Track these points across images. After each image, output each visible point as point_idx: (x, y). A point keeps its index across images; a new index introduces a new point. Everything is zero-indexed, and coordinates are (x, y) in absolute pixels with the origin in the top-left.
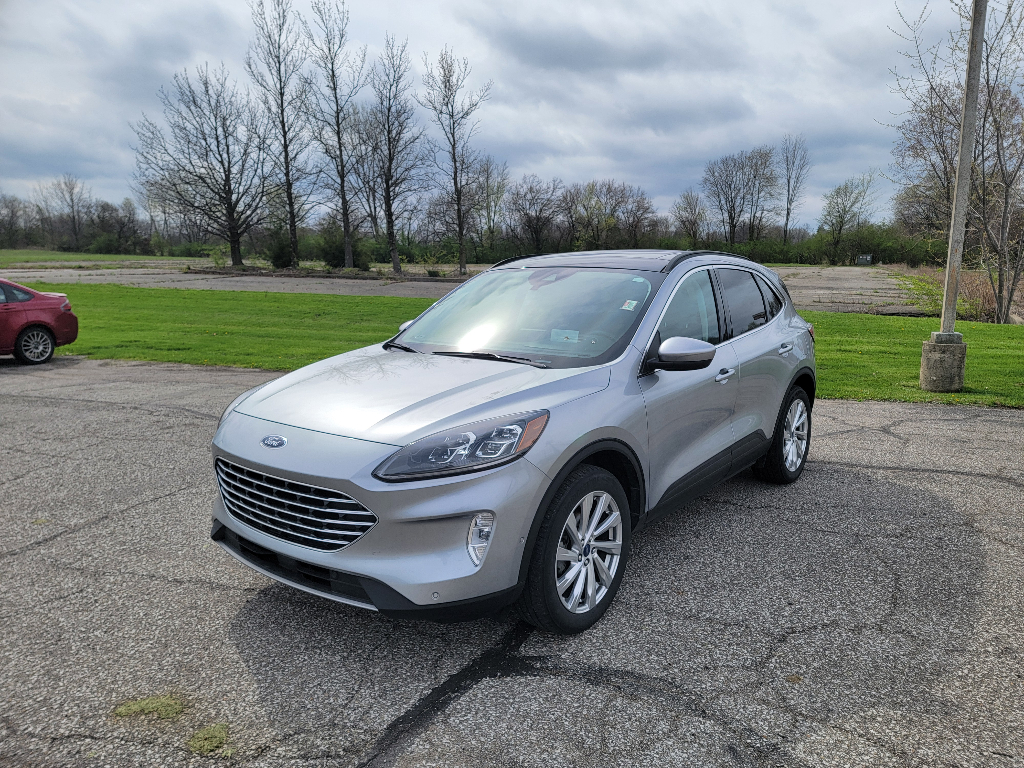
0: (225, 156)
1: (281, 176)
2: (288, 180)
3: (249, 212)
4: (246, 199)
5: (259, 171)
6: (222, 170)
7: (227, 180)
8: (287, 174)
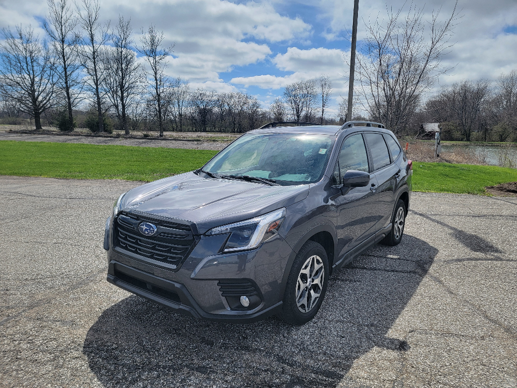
0: (31, 72)
1: (63, 83)
2: (67, 85)
3: (45, 101)
4: (43, 95)
5: (51, 80)
6: (29, 79)
7: (32, 84)
8: (66, 83)
